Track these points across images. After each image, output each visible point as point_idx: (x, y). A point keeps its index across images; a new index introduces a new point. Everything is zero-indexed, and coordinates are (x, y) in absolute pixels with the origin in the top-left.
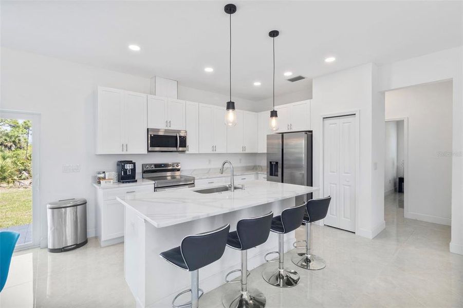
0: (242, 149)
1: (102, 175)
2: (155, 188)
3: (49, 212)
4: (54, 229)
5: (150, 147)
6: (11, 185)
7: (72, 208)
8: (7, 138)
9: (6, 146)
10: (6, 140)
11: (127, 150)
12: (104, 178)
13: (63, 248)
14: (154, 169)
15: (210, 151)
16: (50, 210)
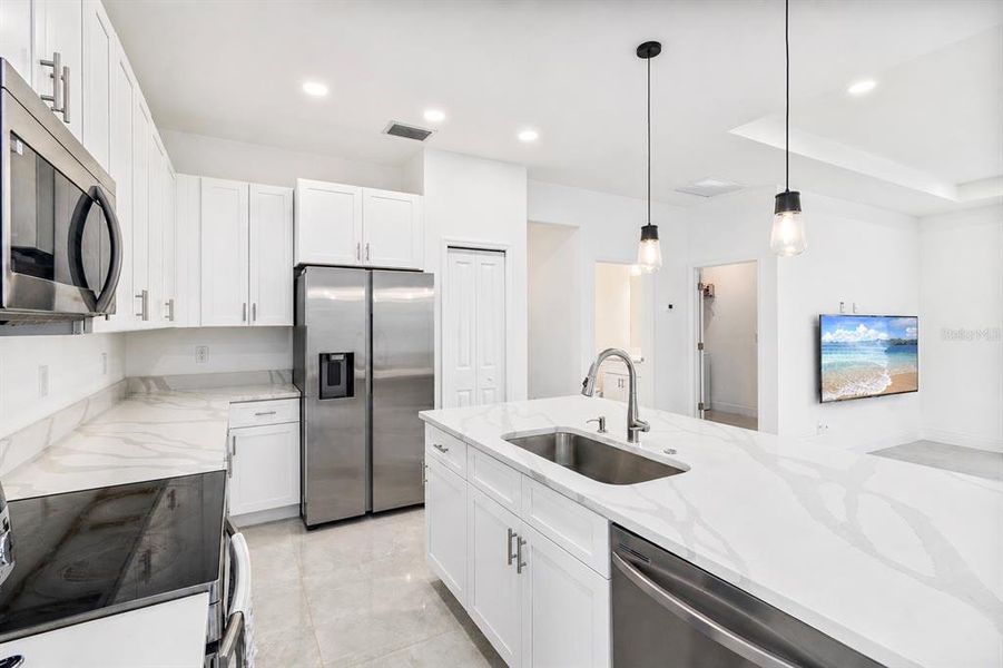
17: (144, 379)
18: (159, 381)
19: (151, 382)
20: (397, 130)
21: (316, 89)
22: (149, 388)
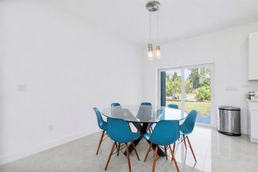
1: (252, 94)
3: (218, 110)
4: (220, 121)
6: (209, 101)
7: (231, 111)
8: (208, 80)
9: (208, 84)
10: (208, 81)
12: (253, 95)
13: (225, 132)
16: (219, 110)
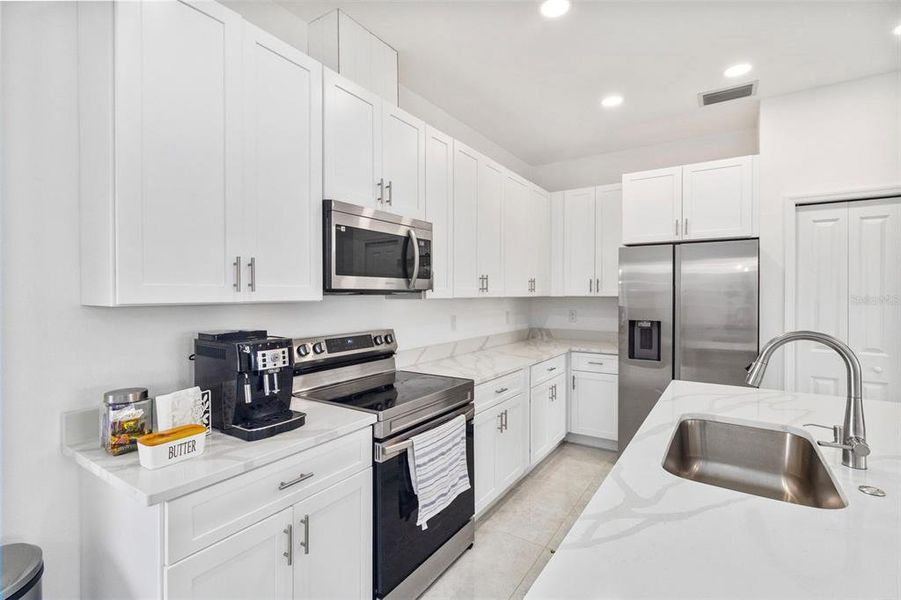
0: (528, 287)
2: (375, 440)
5: (337, 274)
11: (252, 285)
14: (326, 355)
15: (474, 292)
17: (540, 330)
18: (548, 333)
19: (544, 333)
20: (711, 99)
21: (612, 101)
22: (542, 335)
